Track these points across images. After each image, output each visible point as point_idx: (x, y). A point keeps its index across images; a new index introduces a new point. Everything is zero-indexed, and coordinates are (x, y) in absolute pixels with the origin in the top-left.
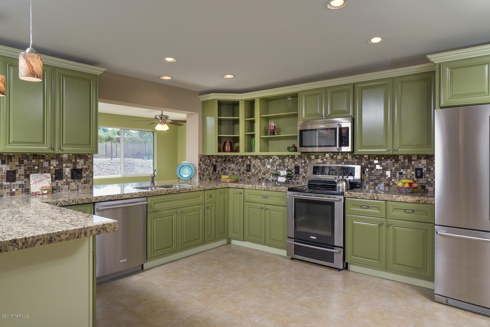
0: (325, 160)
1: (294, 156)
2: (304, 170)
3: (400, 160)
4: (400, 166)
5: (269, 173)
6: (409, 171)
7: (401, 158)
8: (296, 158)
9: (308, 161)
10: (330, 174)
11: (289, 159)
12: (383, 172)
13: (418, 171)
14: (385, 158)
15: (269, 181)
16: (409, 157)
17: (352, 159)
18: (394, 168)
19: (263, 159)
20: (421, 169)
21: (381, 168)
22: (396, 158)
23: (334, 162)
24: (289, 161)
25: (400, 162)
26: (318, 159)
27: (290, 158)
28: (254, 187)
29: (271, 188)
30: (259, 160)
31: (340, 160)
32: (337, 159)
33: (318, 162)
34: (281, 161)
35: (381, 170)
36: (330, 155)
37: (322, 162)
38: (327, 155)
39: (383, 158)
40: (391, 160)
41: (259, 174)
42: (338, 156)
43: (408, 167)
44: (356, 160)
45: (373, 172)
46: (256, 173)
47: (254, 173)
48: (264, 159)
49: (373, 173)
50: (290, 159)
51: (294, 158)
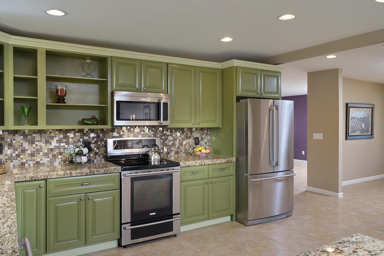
0: (121, 133)
1: (83, 130)
2: (97, 145)
3: (185, 132)
4: (185, 137)
5: (41, 153)
6: (190, 139)
7: (185, 130)
8: (85, 132)
9: (101, 135)
10: (134, 147)
11: (75, 134)
12: (174, 142)
13: (196, 140)
14: (175, 130)
15: (41, 164)
16: (190, 129)
17: (149, 131)
18: (181, 138)
19: (29, 135)
20: (198, 138)
21: (172, 139)
22: (182, 130)
23: (132, 135)
24: (74, 136)
25: (185, 133)
26: (114, 133)
27: (77, 132)
28: (68, 174)
29: (97, 171)
30: (22, 135)
31: (137, 132)
32: (134, 132)
33: (114, 135)
34: (62, 136)
35: (172, 140)
36: (127, 128)
37: (118, 135)
38: (124, 129)
39: (173, 130)
40: (179, 132)
41: (22, 157)
42: (135, 129)
43: (190, 137)
44: (152, 133)
45: (166, 142)
46: (14, 155)
47: (12, 155)
48: (32, 135)
49: (166, 144)
50: (77, 134)
51: (83, 132)
